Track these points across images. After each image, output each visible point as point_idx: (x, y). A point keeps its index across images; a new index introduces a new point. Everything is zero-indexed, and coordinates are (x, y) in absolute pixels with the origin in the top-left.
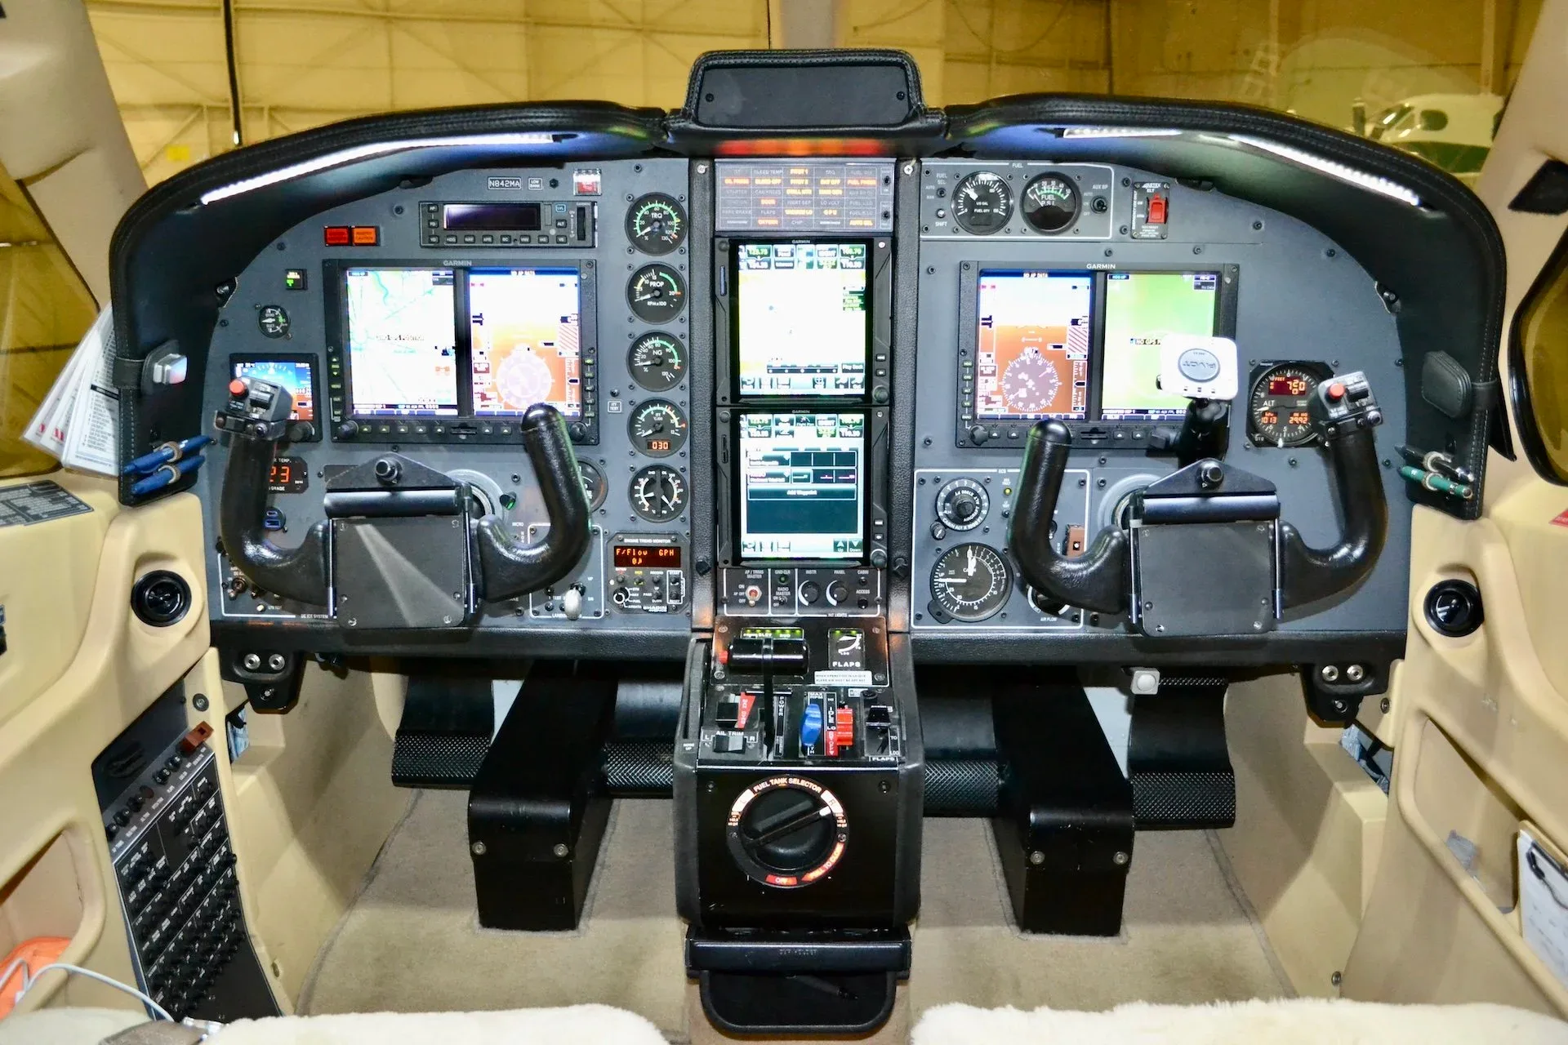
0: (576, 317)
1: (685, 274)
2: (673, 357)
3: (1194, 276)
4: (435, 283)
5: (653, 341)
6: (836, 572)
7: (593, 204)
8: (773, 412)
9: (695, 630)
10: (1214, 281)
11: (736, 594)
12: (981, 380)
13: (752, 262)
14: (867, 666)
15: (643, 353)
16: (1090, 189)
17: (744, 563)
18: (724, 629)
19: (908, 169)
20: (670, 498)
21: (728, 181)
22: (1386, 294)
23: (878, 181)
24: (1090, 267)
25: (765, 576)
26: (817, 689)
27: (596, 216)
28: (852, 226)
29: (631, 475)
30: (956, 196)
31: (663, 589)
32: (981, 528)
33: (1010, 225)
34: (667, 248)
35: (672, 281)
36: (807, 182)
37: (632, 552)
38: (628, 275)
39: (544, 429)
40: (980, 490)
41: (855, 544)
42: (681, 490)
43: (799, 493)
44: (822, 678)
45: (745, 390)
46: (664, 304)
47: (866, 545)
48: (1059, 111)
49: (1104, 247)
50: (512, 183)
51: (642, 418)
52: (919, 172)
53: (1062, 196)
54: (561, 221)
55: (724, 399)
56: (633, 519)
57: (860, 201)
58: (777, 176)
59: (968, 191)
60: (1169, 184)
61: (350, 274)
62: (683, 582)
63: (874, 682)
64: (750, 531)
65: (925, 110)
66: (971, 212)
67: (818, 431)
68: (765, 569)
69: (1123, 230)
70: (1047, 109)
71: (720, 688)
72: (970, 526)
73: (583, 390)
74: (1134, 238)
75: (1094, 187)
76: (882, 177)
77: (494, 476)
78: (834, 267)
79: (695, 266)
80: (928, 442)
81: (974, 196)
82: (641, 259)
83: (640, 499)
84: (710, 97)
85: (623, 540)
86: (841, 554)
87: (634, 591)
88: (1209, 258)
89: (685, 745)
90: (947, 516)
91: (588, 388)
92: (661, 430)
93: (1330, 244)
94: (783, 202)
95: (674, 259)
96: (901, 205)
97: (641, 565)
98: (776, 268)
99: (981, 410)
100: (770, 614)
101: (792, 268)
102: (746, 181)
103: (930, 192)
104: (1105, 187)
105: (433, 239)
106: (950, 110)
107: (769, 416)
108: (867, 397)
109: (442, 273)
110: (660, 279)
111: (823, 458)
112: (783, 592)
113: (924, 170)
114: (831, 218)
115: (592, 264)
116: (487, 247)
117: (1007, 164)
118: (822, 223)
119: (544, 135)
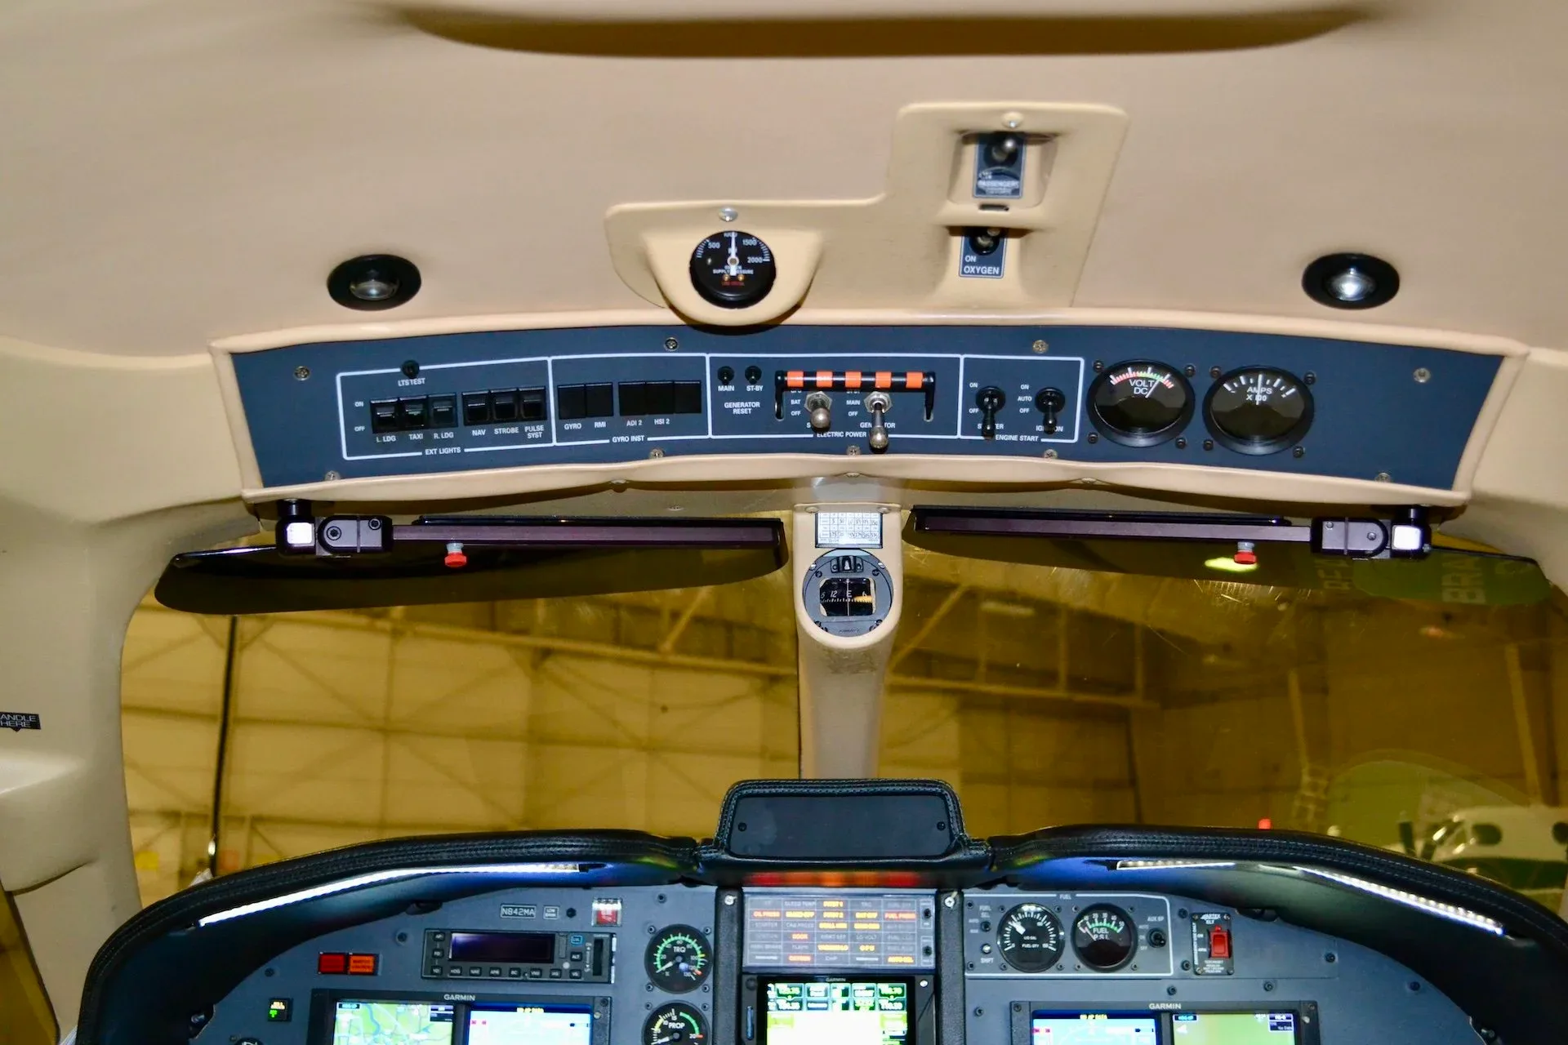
1: (708, 1015)
3: (1268, 1016)
4: (433, 1019)
7: (612, 935)
10: (1292, 1021)
13: (782, 1003)
16: (1145, 922)
19: (950, 901)
21: (757, 914)
22: (1483, 1031)
23: (918, 915)
24: (1152, 1007)
27: (614, 949)
28: (891, 963)
33: (1061, 961)
34: (689, 985)
35: (693, 1022)
36: (841, 915)
38: (645, 1014)
48: (1111, 843)
49: (1167, 984)
50: (526, 911)
52: (962, 904)
53: (1116, 929)
54: (576, 953)
57: (899, 935)
58: (809, 910)
59: (1014, 925)
60: (1228, 915)
61: (341, 1006)
65: (968, 841)
66: (1019, 945)
69: (1185, 966)
70: (1098, 841)
74: (1197, 974)
75: (1149, 919)
76: (922, 910)
78: (872, 1008)
79: (719, 1007)
81: (1021, 930)
82: (661, 997)
84: (743, 827)
88: (1284, 994)
93: (1411, 976)
94: (816, 936)
95: (698, 998)
96: (944, 941)
98: (809, 1009)
101: (826, 1009)
102: (776, 914)
103: (973, 926)
104: (1161, 919)
105: (436, 971)
106: (993, 841)
109: (442, 1009)
110: (680, 1020)
113: (966, 903)
114: (868, 954)
115: (605, 1002)
116: (493, 980)
117: (1055, 895)
118: (858, 959)
119: (570, 865)
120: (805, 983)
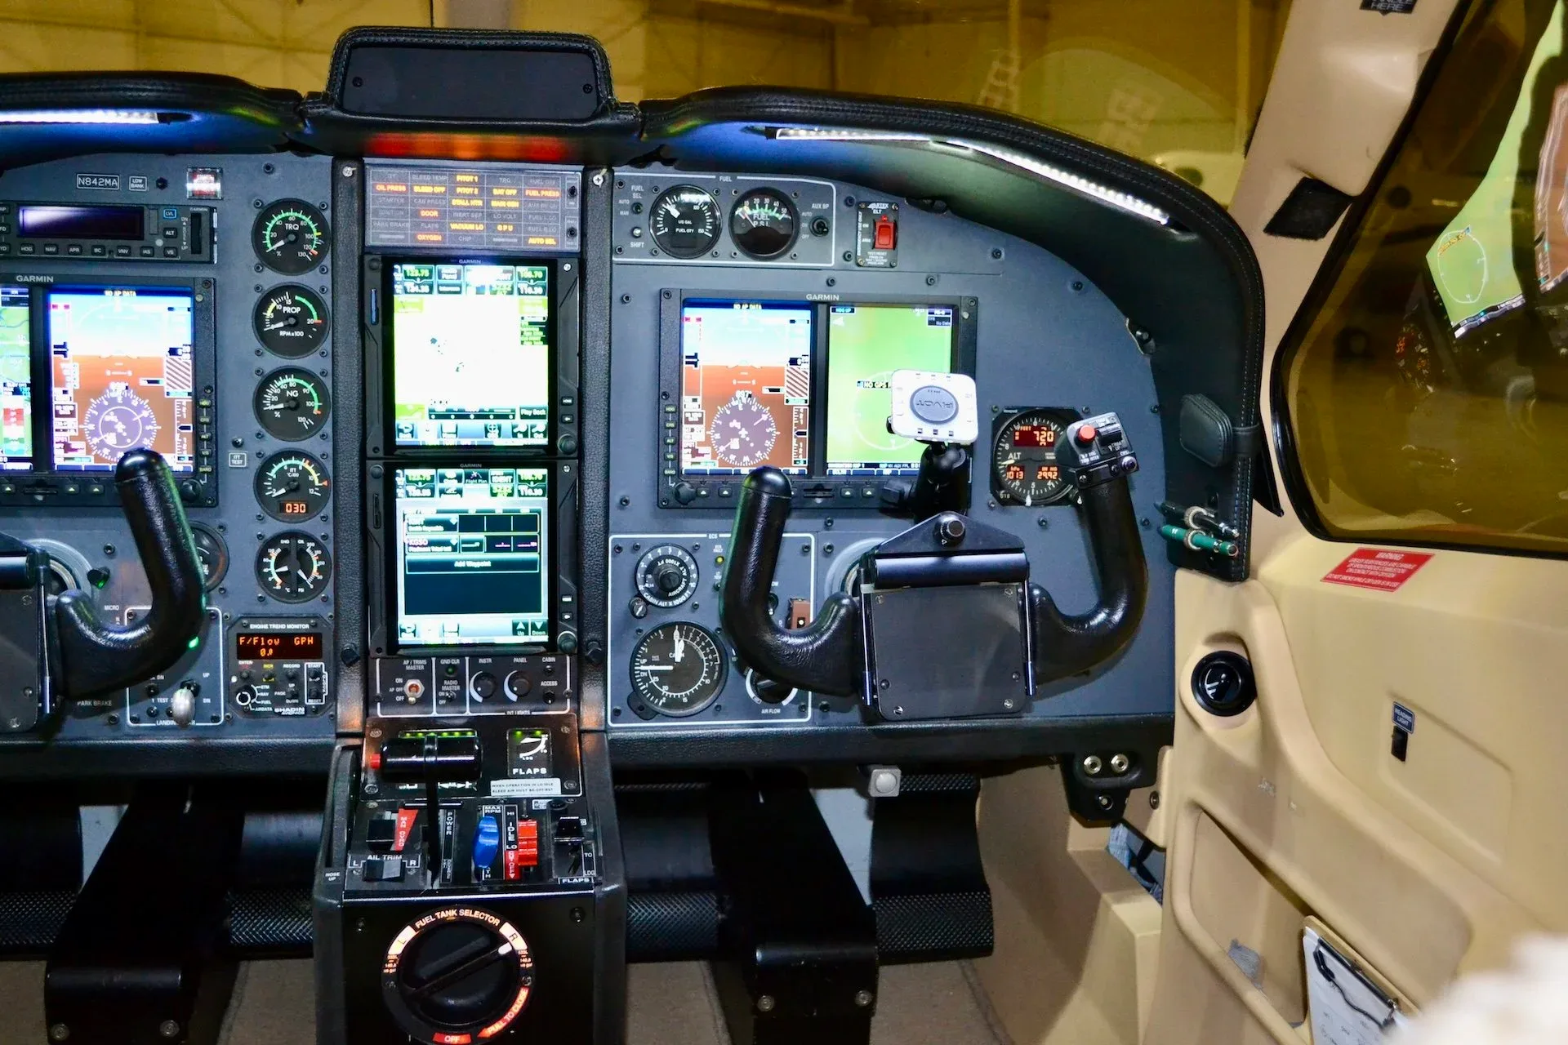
0: (188, 349)
1: (327, 298)
2: (313, 400)
3: (927, 311)
4: (4, 303)
5: (287, 380)
6: (516, 660)
7: (212, 210)
8: (436, 466)
9: (340, 736)
10: (951, 316)
11: (392, 690)
12: (685, 428)
13: (410, 284)
14: (553, 774)
15: (274, 394)
16: (809, 209)
17: (401, 652)
18: (377, 734)
19: (598, 179)
20: (308, 573)
21: (380, 187)
22: (1139, 333)
23: (563, 191)
24: (809, 297)
25: (428, 667)
26: (495, 802)
27: (215, 226)
28: (531, 245)
29: (258, 544)
30: (654, 211)
31: (300, 686)
32: (689, 604)
33: (717, 247)
34: (304, 266)
35: (310, 306)
36: (476, 191)
37: (260, 641)
38: (256, 297)
39: (145, 479)
40: (687, 559)
41: (539, 626)
42: (323, 563)
43: (470, 564)
44: (500, 788)
45: (402, 439)
46: (300, 334)
47: (552, 627)
48: (770, 107)
49: (826, 275)
50: (108, 182)
51: (273, 474)
52: (612, 183)
53: (777, 215)
54: (170, 229)
55: (376, 449)
56: (261, 599)
57: (542, 214)
58: (440, 184)
59: (668, 207)
60: (897, 205)
62: (326, 676)
63: (563, 791)
64: (407, 612)
65: (616, 104)
66: (672, 232)
67: (491, 489)
68: (428, 658)
69: (847, 257)
70: (757, 104)
71: (373, 804)
72: (677, 602)
73: (197, 440)
74: (859, 265)
75: (814, 206)
76: (567, 188)
77: (81, 548)
78: (510, 293)
79: (339, 287)
80: (624, 502)
81: (675, 213)
83: (270, 574)
84: (357, 82)
85: (248, 626)
86: (521, 639)
87: (262, 689)
88: (947, 288)
89: (327, 875)
90: (648, 590)
91: (203, 437)
92: (297, 489)
93: (1076, 275)
94: (448, 214)
95: (311, 279)
96: (590, 222)
97: (271, 657)
98: (440, 292)
99: (687, 463)
100: (434, 714)
101: (459, 293)
102: (403, 188)
103: (624, 207)
104: (826, 206)
105: (4, 248)
106: (645, 106)
107: (432, 472)
108: (551, 448)
109: (15, 292)
110: (295, 303)
111: (497, 522)
112: (451, 686)
113: (616, 181)
114: (505, 233)
115: (207, 283)
116: (73, 260)
117: (714, 177)
118: (495, 240)
119: (147, 113)
120: (435, 264)
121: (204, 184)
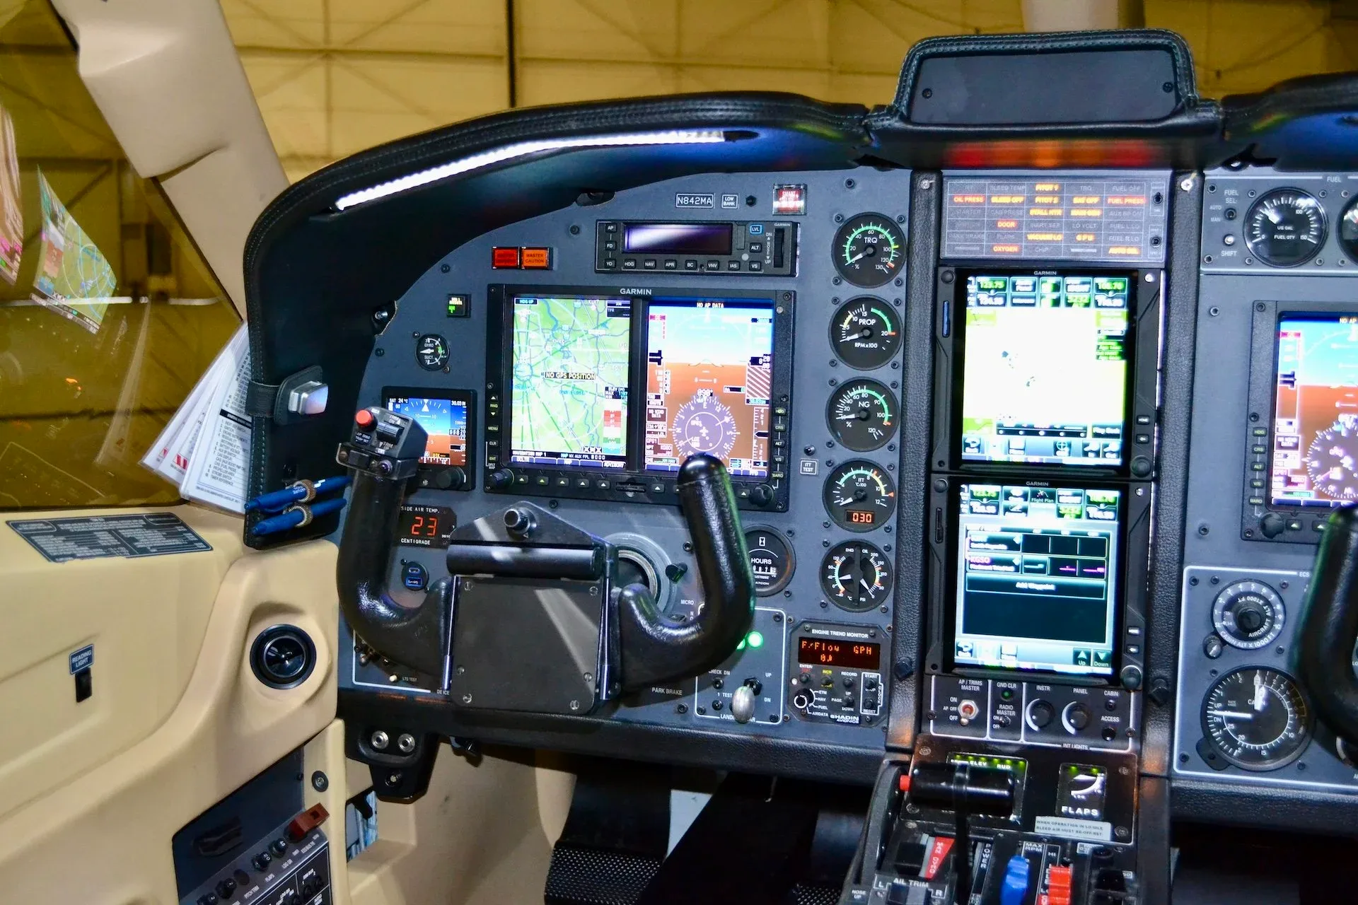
0: (768, 359)
1: (901, 311)
2: (883, 411)
4: (610, 314)
5: (860, 391)
6: (1076, 690)
7: (796, 225)
8: (1002, 482)
9: (889, 750)
11: (946, 708)
12: (1278, 454)
13: (984, 298)
14: (1104, 817)
15: (847, 405)
17: (957, 671)
18: (926, 752)
19: (1187, 184)
20: (870, 584)
21: (958, 199)
23: (1148, 198)
25: (984, 688)
26: (1037, 839)
27: (798, 240)
28: (1111, 255)
29: (825, 551)
30: (1250, 216)
31: (856, 694)
32: (1274, 647)
33: (1324, 254)
34: (881, 279)
35: (885, 318)
36: (1056, 200)
37: (821, 646)
38: (833, 309)
39: (704, 482)
40: (1273, 597)
41: (1102, 656)
42: (885, 574)
43: (1032, 586)
44: (1045, 825)
45: (968, 454)
46: (874, 345)
47: (1116, 659)
50: (703, 200)
51: (842, 483)
52: (1202, 187)
54: (755, 244)
55: (941, 463)
56: (824, 605)
57: (1124, 223)
58: (1019, 193)
59: (1266, 212)
61: (518, 302)
62: (881, 688)
63: (1114, 838)
64: (967, 630)
65: (1198, 101)
66: (1271, 241)
67: (1058, 510)
68: (985, 679)
71: (912, 825)
72: (1258, 644)
73: (772, 447)
76: (1153, 194)
77: (663, 543)
78: (1087, 305)
79: (913, 301)
80: (1204, 530)
81: (1274, 218)
82: (849, 291)
83: (833, 581)
84: (927, 93)
85: (809, 631)
86: (1082, 669)
87: (820, 694)
89: (854, 892)
90: (1226, 628)
91: (777, 444)
92: (864, 499)
94: (1025, 224)
95: (889, 292)
96: (1177, 229)
97: (830, 664)
98: (1014, 305)
99: (1278, 492)
100: (988, 738)
101: (1033, 305)
102: (979, 199)
103: (1215, 213)
105: (610, 264)
106: (1229, 101)
107: (997, 488)
108: (1123, 470)
109: (618, 303)
110: (871, 315)
111: (1063, 544)
112: (1007, 711)
113: (1207, 185)
114: (1085, 244)
115: (790, 296)
116: (669, 273)
117: (1321, 178)
118: (1073, 250)
119: (715, 132)
120: (1010, 275)
121: (790, 201)
